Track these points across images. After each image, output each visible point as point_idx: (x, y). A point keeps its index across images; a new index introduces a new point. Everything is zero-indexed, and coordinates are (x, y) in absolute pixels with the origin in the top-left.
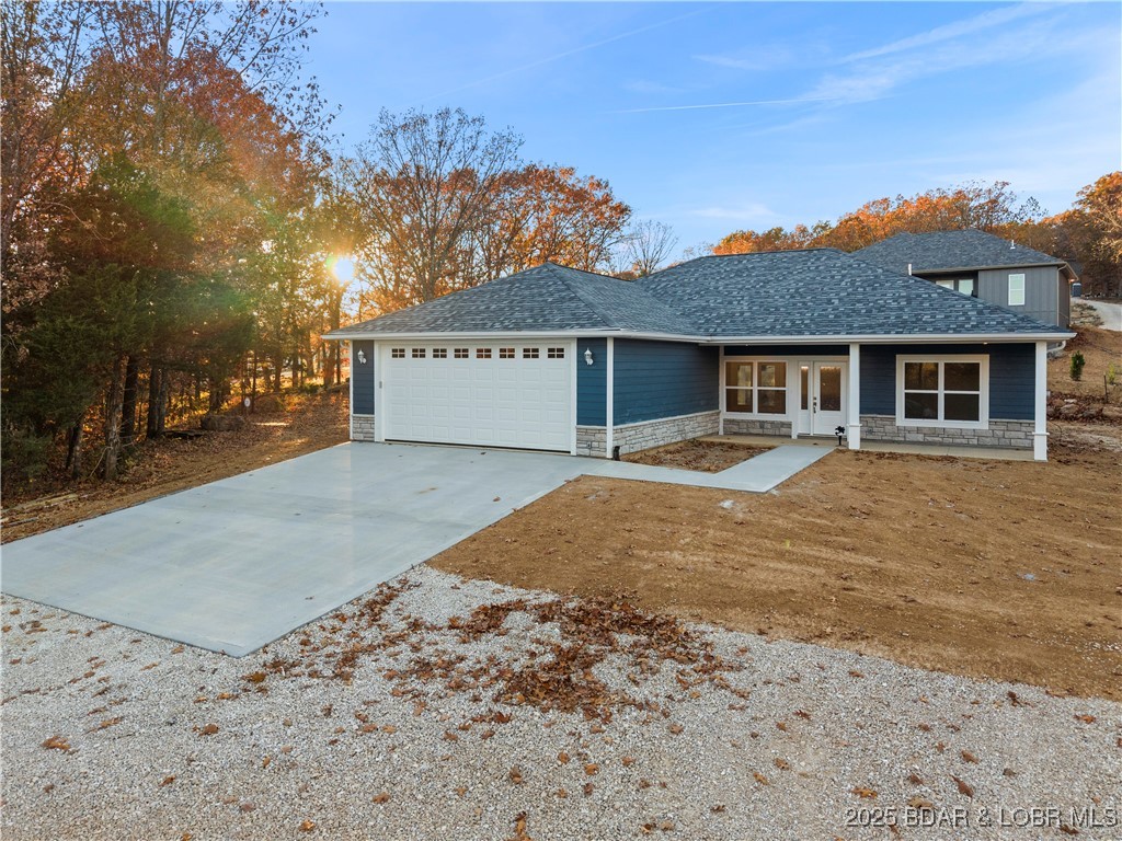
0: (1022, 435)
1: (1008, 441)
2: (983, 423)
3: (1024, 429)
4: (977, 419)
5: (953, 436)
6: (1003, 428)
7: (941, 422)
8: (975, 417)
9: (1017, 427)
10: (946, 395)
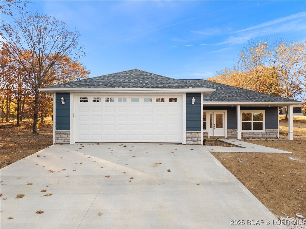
0: (274, 134)
1: (270, 135)
2: (264, 131)
3: (274, 132)
4: (262, 130)
5: (256, 135)
6: (269, 132)
7: (252, 131)
8: (261, 129)
9: (273, 131)
10: (254, 122)
